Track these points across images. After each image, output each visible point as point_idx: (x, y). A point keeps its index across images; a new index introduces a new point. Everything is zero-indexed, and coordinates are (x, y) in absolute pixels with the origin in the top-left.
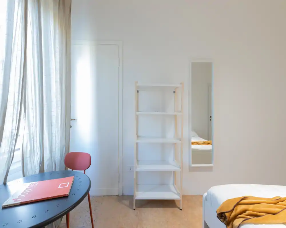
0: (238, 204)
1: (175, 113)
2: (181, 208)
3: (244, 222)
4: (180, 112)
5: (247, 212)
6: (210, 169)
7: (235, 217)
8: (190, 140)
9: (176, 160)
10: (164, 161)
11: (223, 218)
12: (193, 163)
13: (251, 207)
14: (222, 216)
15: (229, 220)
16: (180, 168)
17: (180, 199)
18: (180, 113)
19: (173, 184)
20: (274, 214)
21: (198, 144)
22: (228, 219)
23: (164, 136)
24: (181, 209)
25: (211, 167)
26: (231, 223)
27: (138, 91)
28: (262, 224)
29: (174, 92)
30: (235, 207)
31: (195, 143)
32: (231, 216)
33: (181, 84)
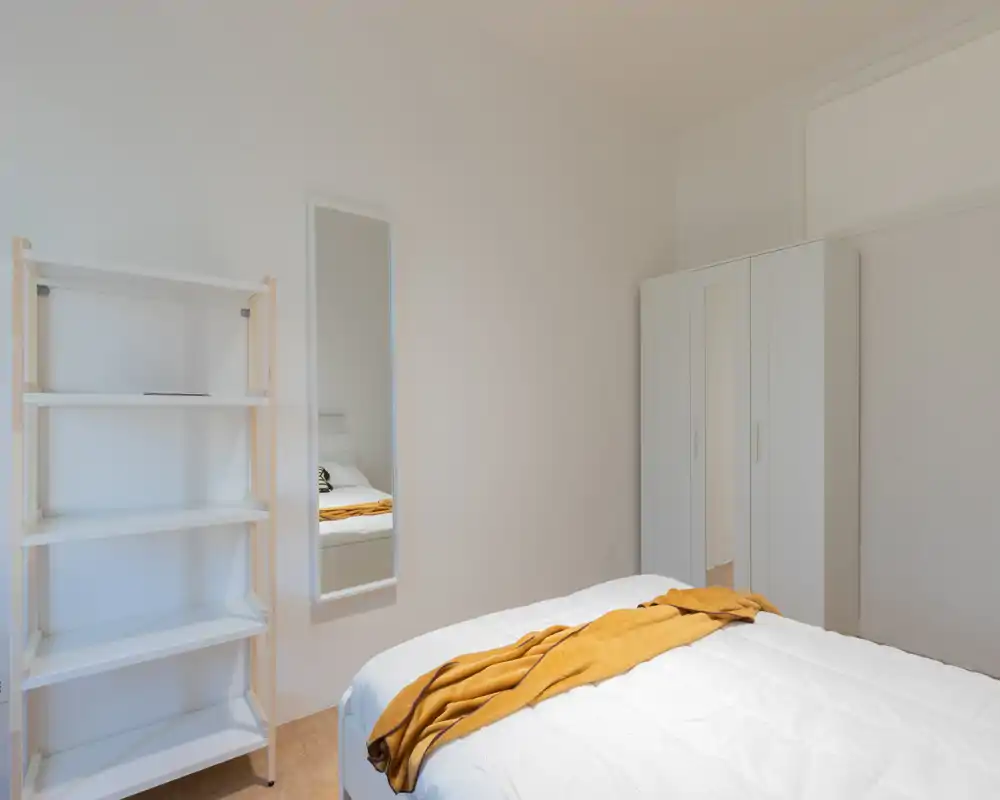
0: (427, 692)
1: (252, 401)
2: (270, 780)
3: (435, 743)
4: (265, 394)
5: (450, 707)
6: (387, 596)
7: (416, 738)
8: (313, 504)
9: (255, 591)
10: (198, 608)
11: (382, 756)
12: (325, 591)
13: (460, 689)
14: (380, 753)
15: (395, 759)
16: (266, 620)
17: (264, 745)
18: (265, 401)
19: (245, 695)
20: (512, 687)
21: (362, 514)
22: (392, 757)
23: (196, 500)
24: (271, 784)
25: (392, 589)
26: (404, 762)
27: (43, 290)
28: (477, 729)
29: (246, 313)
30: (415, 705)
31: (348, 511)
32: (403, 743)
33: (266, 281)
